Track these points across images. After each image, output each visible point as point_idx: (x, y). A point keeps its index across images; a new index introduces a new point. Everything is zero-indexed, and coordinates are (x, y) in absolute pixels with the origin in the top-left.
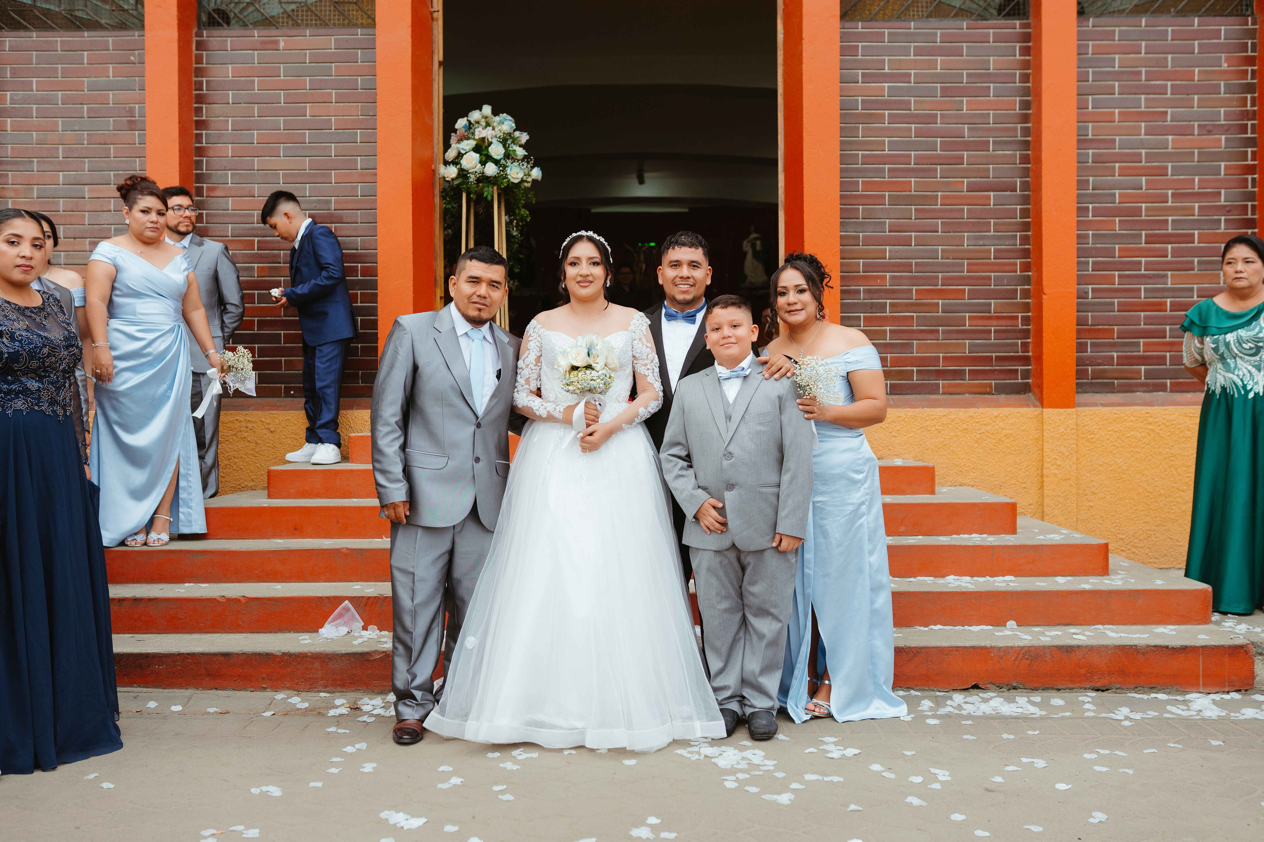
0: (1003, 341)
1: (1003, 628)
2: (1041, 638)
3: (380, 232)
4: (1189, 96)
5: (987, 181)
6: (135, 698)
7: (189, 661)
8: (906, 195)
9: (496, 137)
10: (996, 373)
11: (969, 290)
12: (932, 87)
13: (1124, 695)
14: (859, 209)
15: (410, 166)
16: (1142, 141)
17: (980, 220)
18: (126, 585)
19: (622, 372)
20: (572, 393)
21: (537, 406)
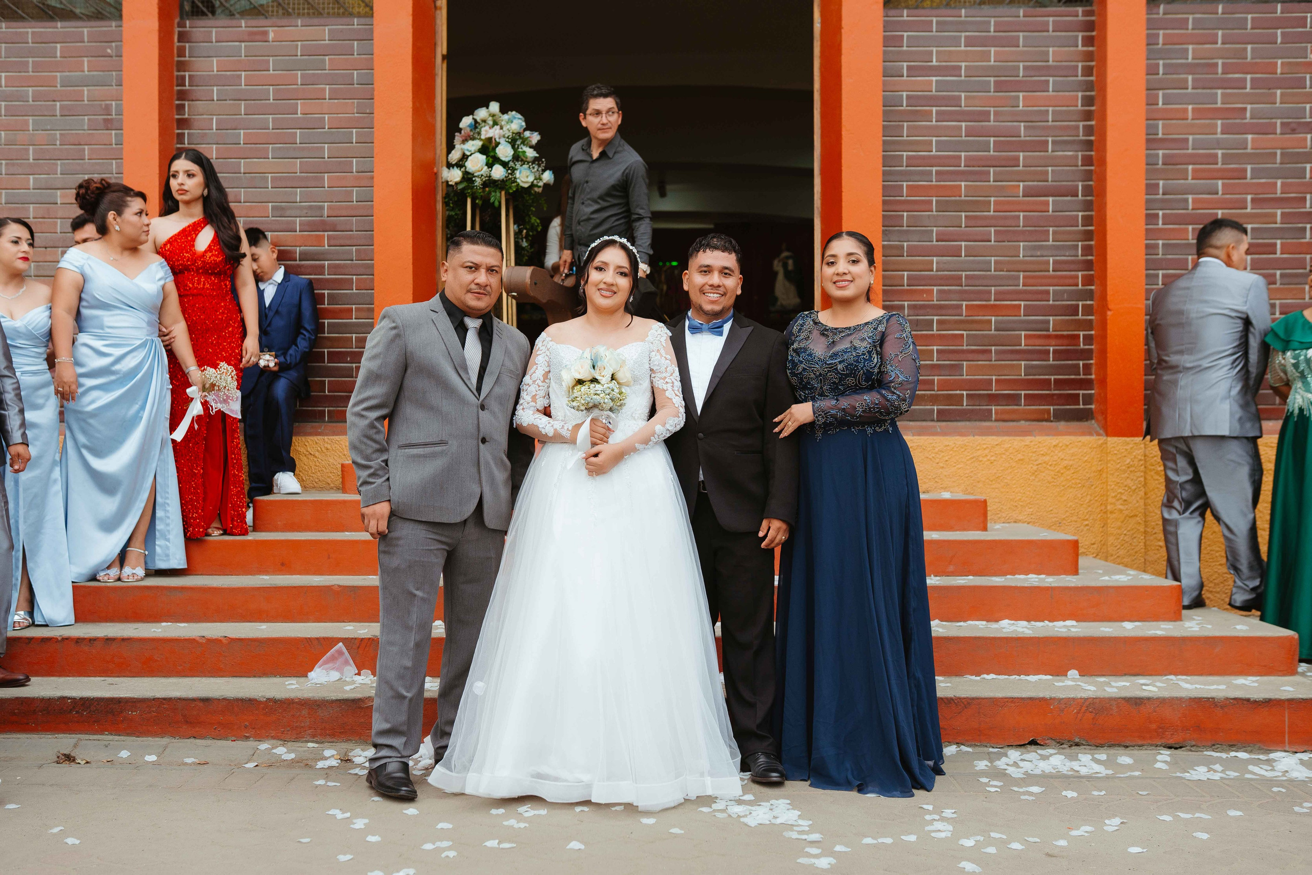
0: (1062, 362)
1: (1063, 678)
2: (1107, 689)
3: (376, 241)
4: (1271, 91)
5: (1045, 185)
6: (107, 746)
7: (165, 706)
8: (956, 201)
9: (504, 136)
10: (1055, 397)
11: (1025, 305)
12: (985, 81)
13: (1200, 753)
14: (903, 215)
15: (410, 168)
16: (1218, 141)
17: (1037, 228)
18: (97, 623)
19: (637, 387)
20: (578, 410)
21: (544, 425)
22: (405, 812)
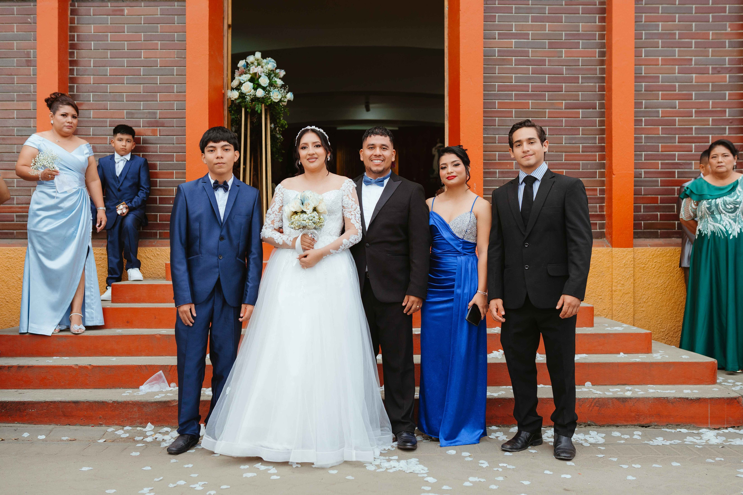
1: (582, 387)
2: (606, 393)
3: (187, 133)
4: (706, 49)
5: (578, 102)
6: (16, 430)
7: (51, 406)
8: (526, 111)
9: (264, 72)
11: (565, 171)
12: (543, 42)
13: (660, 430)
14: (496, 119)
15: (208, 90)
16: (676, 78)
17: (572, 127)
18: (15, 358)
20: (295, 229)
21: (278, 237)
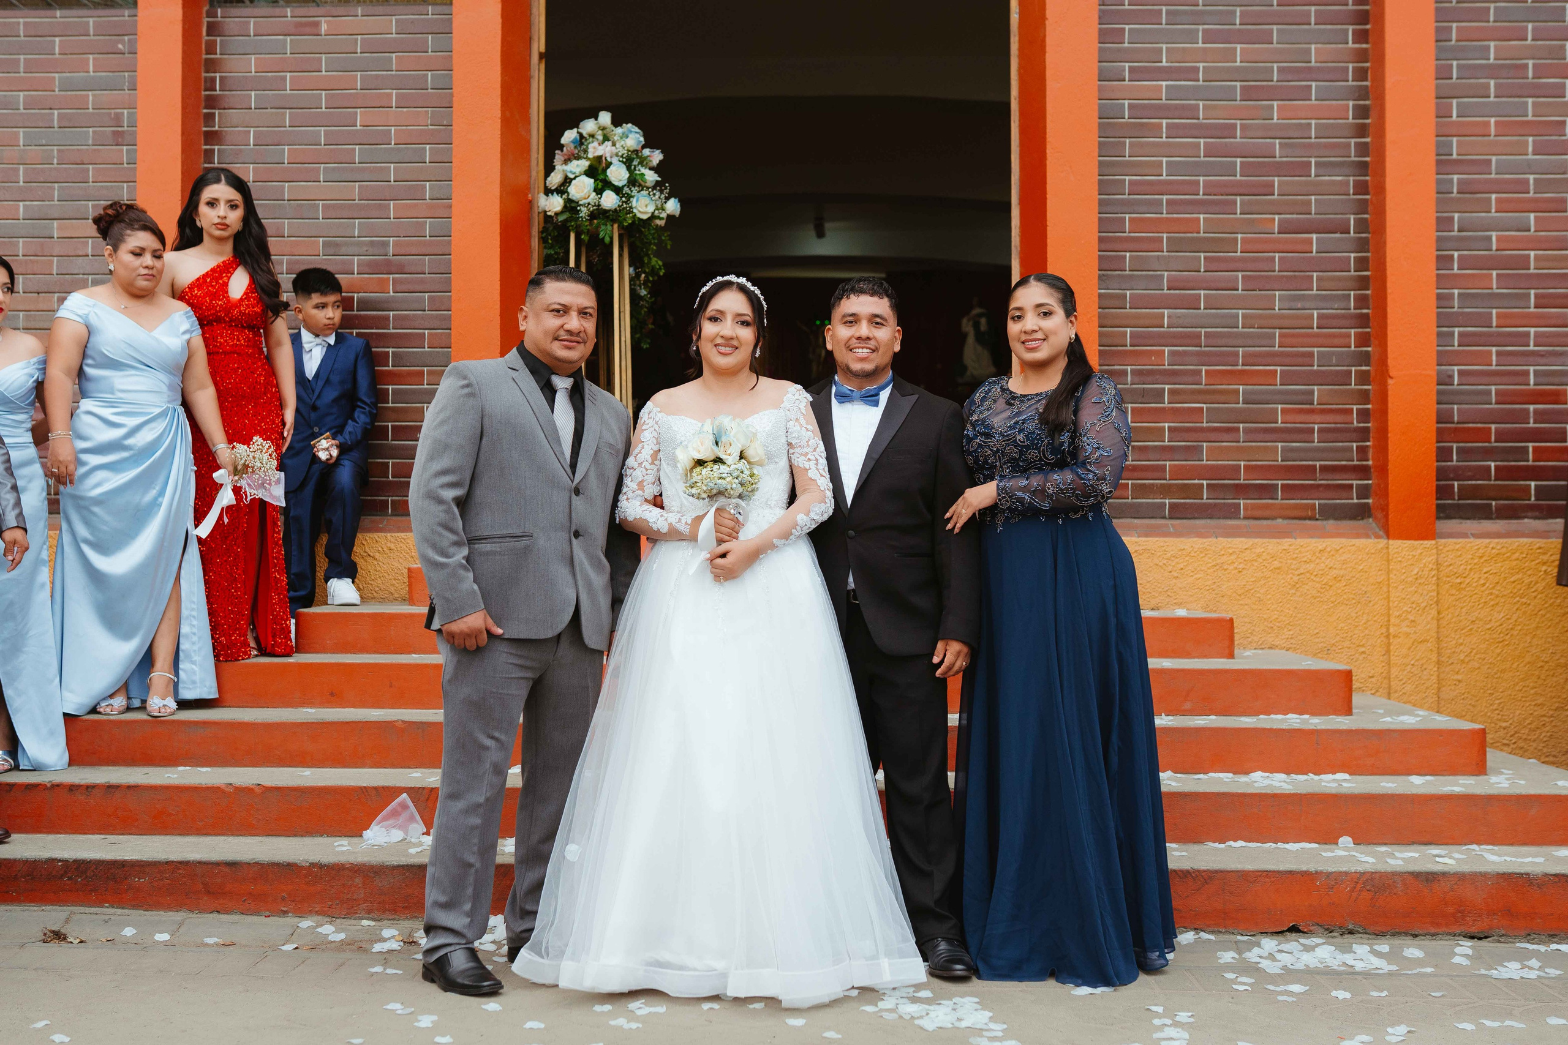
0: (1331, 444)
1: (1333, 846)
2: (1389, 860)
3: (455, 286)
5: (1307, 219)
6: (106, 922)
7: (181, 872)
8: (1193, 238)
9: (617, 155)
10: (1321, 489)
11: (1281, 371)
12: (1231, 86)
13: (1512, 945)
14: (1125, 257)
15: (498, 194)
16: (1529, 163)
17: (1296, 274)
18: (97, 767)
19: (770, 467)
20: (698, 498)
21: (655, 519)
22: (483, 1007)
